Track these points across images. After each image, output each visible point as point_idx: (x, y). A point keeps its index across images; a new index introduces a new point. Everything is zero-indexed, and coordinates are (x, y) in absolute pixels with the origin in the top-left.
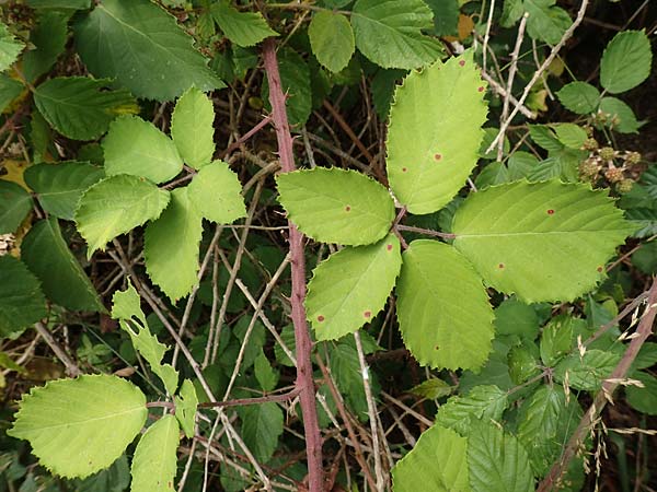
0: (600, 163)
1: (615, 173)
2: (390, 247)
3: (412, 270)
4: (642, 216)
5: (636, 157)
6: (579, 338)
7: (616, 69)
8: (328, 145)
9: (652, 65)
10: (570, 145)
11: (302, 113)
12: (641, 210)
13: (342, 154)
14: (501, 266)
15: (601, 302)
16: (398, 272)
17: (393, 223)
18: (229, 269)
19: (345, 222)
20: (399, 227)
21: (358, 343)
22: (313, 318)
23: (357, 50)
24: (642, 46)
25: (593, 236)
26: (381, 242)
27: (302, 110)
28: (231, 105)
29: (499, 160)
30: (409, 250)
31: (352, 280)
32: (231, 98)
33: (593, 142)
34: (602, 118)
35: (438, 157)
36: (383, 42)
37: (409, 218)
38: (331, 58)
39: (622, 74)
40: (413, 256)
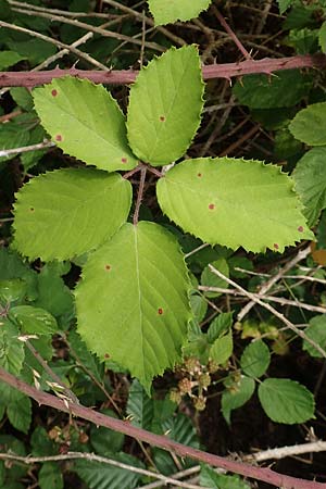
0: (196, 373)
1: (187, 387)
2: (124, 160)
3: (103, 182)
4: (146, 413)
5: (201, 406)
6: (35, 337)
7: (281, 393)
8: (218, 129)
9: (282, 424)
10: (214, 348)
11: (250, 99)
12: (152, 413)
13: (209, 143)
14: (108, 268)
15: (67, 377)
16: (100, 167)
17: (147, 164)
18: (103, 26)
19: (150, 115)
20: (144, 170)
21: (31, 147)
22: (55, 85)
23: (310, 148)
24: (300, 416)
25: (138, 349)
26: (129, 151)
27: (253, 100)
28: (259, 36)
29: (200, 287)
30: (122, 180)
31: (93, 124)
32: (265, 36)
33: (215, 368)
34: (236, 378)
35: (212, 207)
36: (316, 173)
37: (152, 179)
38: (303, 123)
39: (275, 397)
40: (116, 184)
